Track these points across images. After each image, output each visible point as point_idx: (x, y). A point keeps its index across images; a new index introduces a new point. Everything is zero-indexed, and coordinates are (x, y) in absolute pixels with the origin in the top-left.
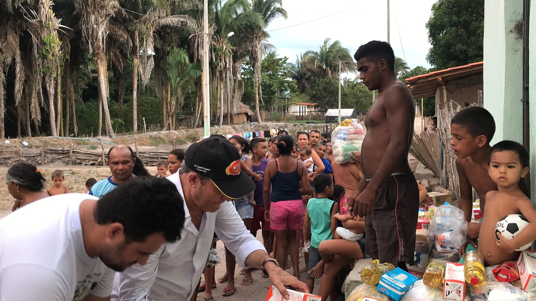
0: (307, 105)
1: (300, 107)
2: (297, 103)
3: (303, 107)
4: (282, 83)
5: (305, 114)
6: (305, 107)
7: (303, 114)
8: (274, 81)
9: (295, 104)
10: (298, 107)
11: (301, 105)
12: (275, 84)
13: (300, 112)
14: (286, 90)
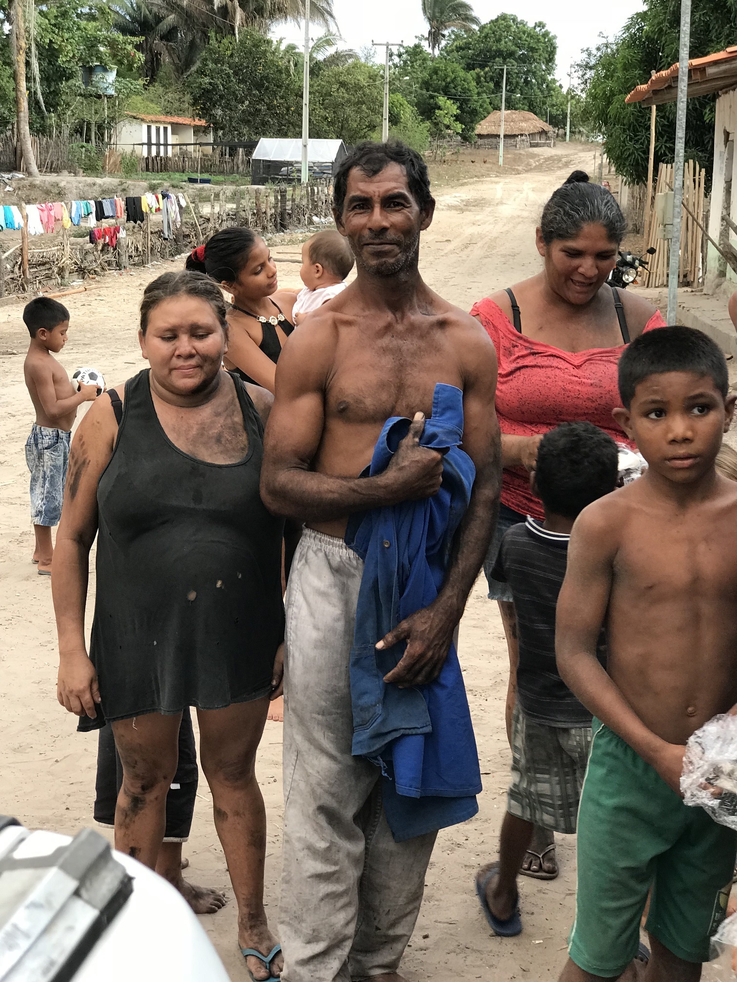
0: (172, 124)
1: (149, 127)
2: (142, 116)
3: (158, 129)
4: (92, 44)
5: (166, 152)
6: (165, 129)
7: (158, 153)
8: (66, 35)
9: (135, 118)
10: (145, 126)
11: (152, 122)
12: (69, 47)
13: (149, 144)
14: (105, 70)
